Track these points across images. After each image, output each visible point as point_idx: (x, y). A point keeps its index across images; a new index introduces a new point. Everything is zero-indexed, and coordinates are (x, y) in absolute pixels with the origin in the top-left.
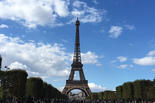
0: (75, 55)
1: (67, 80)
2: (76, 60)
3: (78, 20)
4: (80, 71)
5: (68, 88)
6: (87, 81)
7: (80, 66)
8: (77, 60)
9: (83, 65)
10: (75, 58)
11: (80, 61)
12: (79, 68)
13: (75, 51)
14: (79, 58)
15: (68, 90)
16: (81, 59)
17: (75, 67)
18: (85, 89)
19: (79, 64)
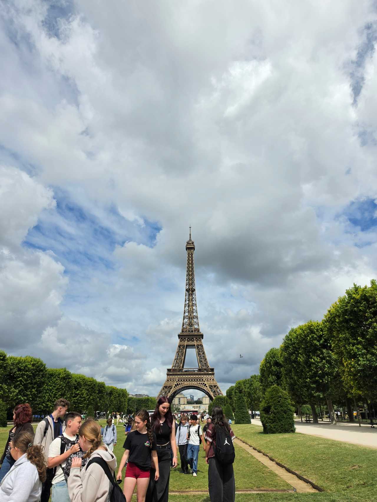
0: (187, 314)
1: (169, 370)
2: (189, 325)
3: (190, 240)
4: (198, 347)
5: (170, 387)
6: (213, 369)
7: (198, 337)
8: (191, 324)
9: (202, 335)
10: (186, 320)
11: (196, 326)
12: (195, 343)
13: (185, 305)
14: (195, 320)
15: (172, 391)
16: (198, 323)
17: (186, 340)
18: (208, 387)
19: (195, 334)
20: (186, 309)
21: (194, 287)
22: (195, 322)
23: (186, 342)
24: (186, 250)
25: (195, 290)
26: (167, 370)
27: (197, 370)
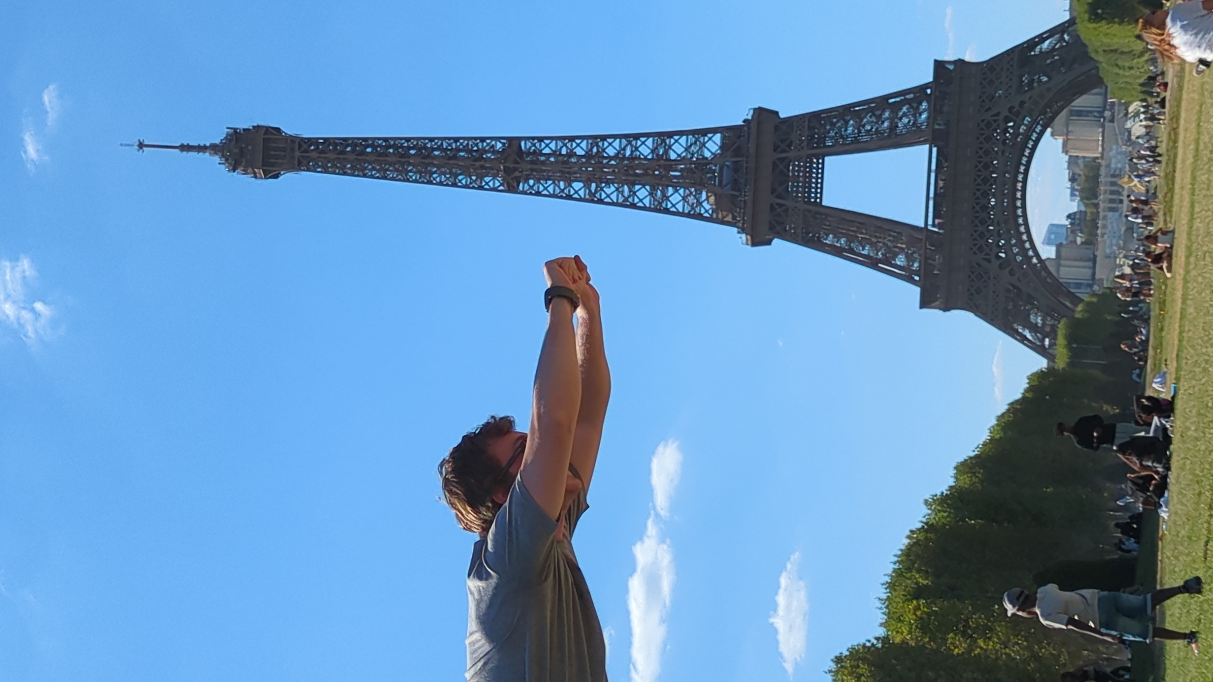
0: (643, 193)
2: (699, 183)
3: (214, 148)
4: (822, 142)
5: (1012, 294)
6: (939, 65)
7: (769, 138)
8: (698, 174)
9: (760, 112)
10: (676, 198)
11: (713, 145)
12: (798, 155)
13: (593, 199)
14: (678, 149)
15: (1029, 285)
16: (693, 132)
17: (780, 205)
18: (1026, 97)
19: (752, 150)
20: (614, 197)
21: (499, 145)
22: (687, 149)
23: (788, 203)
24: (276, 176)
25: (510, 139)
26: (925, 310)
27: (935, 150)
